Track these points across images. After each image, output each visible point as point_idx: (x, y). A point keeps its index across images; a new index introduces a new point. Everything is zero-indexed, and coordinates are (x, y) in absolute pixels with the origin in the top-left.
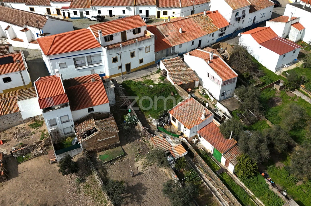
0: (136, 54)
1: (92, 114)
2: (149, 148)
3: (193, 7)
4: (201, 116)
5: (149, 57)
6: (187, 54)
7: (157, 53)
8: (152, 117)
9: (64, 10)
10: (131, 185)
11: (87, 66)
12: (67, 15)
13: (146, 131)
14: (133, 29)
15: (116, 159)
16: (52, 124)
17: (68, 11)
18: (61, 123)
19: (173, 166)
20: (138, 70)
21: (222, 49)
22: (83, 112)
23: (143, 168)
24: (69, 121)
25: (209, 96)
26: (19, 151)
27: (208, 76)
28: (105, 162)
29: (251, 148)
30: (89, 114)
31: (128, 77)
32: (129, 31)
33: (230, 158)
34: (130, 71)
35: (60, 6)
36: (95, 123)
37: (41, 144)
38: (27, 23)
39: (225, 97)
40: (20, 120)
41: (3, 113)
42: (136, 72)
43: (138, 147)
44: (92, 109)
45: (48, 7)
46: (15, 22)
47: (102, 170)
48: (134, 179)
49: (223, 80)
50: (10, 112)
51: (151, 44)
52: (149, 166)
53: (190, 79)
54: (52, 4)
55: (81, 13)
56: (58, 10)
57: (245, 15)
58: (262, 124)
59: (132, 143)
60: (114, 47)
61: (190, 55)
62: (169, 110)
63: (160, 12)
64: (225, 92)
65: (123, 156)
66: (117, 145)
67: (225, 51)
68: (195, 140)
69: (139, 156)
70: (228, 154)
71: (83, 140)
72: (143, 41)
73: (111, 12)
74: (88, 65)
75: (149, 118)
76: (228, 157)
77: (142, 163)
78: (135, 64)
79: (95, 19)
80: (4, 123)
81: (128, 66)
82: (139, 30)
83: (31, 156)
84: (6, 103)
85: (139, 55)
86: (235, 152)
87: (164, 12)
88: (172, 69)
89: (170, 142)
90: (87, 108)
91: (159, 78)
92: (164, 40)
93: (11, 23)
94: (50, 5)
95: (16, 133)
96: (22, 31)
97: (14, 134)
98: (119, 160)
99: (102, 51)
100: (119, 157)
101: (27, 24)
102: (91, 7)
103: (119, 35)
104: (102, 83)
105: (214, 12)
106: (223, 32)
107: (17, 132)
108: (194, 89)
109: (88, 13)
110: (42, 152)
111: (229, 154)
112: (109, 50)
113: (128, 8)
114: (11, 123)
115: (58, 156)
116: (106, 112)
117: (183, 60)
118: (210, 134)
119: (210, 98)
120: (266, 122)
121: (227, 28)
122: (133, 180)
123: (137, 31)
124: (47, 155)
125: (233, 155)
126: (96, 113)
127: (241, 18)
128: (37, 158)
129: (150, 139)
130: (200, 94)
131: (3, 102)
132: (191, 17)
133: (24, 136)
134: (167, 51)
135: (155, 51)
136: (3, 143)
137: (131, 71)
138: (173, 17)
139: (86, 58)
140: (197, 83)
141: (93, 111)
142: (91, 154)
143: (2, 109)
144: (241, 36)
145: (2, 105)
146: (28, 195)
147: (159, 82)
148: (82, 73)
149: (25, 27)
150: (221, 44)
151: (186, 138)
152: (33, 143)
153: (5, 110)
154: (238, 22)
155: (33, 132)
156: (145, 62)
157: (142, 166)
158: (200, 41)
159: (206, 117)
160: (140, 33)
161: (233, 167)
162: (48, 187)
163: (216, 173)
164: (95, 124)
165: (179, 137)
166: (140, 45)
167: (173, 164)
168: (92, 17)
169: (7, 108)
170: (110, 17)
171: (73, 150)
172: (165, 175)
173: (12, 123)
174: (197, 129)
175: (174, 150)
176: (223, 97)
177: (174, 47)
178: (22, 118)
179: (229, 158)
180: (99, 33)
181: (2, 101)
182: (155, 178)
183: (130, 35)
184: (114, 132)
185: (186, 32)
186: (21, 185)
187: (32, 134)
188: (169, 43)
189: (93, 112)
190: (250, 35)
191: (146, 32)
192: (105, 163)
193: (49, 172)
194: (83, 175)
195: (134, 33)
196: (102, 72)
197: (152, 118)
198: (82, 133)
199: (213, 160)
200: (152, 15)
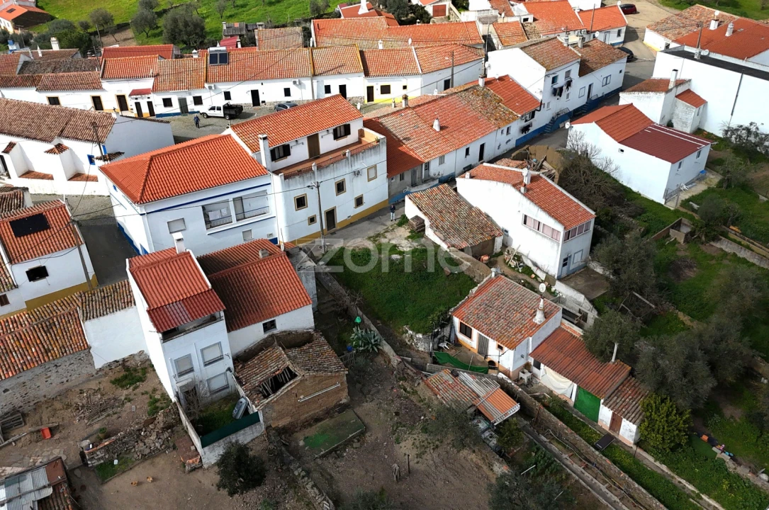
0: (347, 185)
1: (272, 336)
2: (420, 408)
3: (450, 70)
4: (534, 315)
5: (376, 190)
6: (464, 177)
7: (392, 179)
8: (413, 330)
9: (139, 96)
11: (235, 224)
12: (145, 110)
13: (407, 365)
14: (334, 127)
15: (349, 443)
16: (183, 369)
17: (149, 98)
18: (202, 365)
19: (491, 443)
20: (352, 224)
21: (534, 160)
22: (253, 334)
23: (417, 457)
24: (221, 358)
25: (534, 268)
26: (101, 448)
27: (525, 223)
28: (322, 453)
29: (672, 376)
30: (266, 336)
32: (326, 133)
33: (622, 406)
34: (334, 227)
35: (125, 88)
36: (288, 357)
37: (155, 425)
38: (62, 131)
39: (569, 268)
40: (89, 370)
41: (48, 355)
42: (350, 229)
43: (393, 408)
44: (272, 325)
45: (96, 94)
46: (28, 131)
47: (320, 472)
48: (403, 487)
49: (565, 228)
50: (63, 350)
51: (380, 159)
52: (432, 451)
53: (482, 234)
54: (105, 84)
55: (183, 103)
56: (121, 100)
57: (571, 81)
58: (668, 322)
59: (377, 399)
60: (301, 171)
61: (472, 177)
62: (453, 309)
63: (372, 87)
64: (570, 257)
65: (361, 434)
66: (344, 408)
67: (545, 163)
68: (526, 376)
69: (400, 428)
70: (616, 398)
71: (266, 401)
72: (363, 153)
73: (255, 94)
74: (238, 220)
75: (404, 335)
76: (618, 406)
77: (413, 444)
78: (345, 209)
79: (221, 113)
80: (49, 382)
81: (331, 215)
82: (347, 130)
83: (133, 459)
84: (51, 331)
85: (356, 187)
86: (630, 392)
87: (382, 87)
88: (435, 214)
89: (472, 386)
90: (259, 322)
91: (409, 237)
92: (403, 148)
93: (18, 136)
94: (100, 88)
95: (81, 404)
96: (50, 151)
97: (78, 409)
98: (356, 444)
99: (270, 184)
100: (354, 437)
101: (60, 135)
102: (206, 85)
103: (303, 144)
104: (286, 257)
105: (501, 79)
106: (528, 123)
107: (84, 401)
108: (494, 256)
109: (198, 101)
110: (161, 446)
111: (618, 398)
112: (287, 180)
113: (298, 83)
114: (65, 380)
115: (206, 449)
116: (305, 329)
117: (455, 190)
118: (562, 355)
119: (535, 275)
120: (677, 318)
121: (536, 112)
122: (400, 489)
123: (343, 133)
124: (175, 452)
125: (627, 400)
126: (283, 332)
127: (565, 88)
128: (149, 462)
129: (419, 384)
130: (510, 265)
131: (43, 328)
132: (452, 95)
133: (104, 410)
134: (414, 173)
135: (387, 176)
136: (52, 435)
137: (338, 227)
139: (231, 204)
140: (499, 241)
141: (275, 327)
142: (284, 436)
143: (44, 347)
144: (571, 127)
145: (42, 335)
148: (222, 240)
149: (56, 141)
150: (532, 148)
151: (506, 373)
152: (131, 426)
153: (50, 348)
154: (558, 97)
155: (126, 399)
156: (368, 203)
157: (415, 452)
158: (482, 147)
159: (546, 318)
160: (349, 136)
161: (634, 427)
163: (597, 449)
164: (287, 359)
165: (488, 371)
166: (356, 164)
167: (491, 437)
168: (213, 108)
169: (55, 343)
170: (254, 105)
171: (242, 432)
172: (475, 469)
173: (67, 381)
174: (528, 348)
175: (487, 404)
176: (565, 268)
177: (428, 163)
178: (92, 364)
179: (620, 409)
180: (261, 142)
181: (40, 326)
182: (452, 478)
183: (327, 143)
184: (338, 374)
185: (447, 127)
187: (123, 404)
188: (416, 154)
189: (275, 332)
190: (594, 124)
191: (361, 134)
192: (322, 456)
193: (186, 495)
194: (276, 491)
195: (336, 137)
196: (271, 235)
197: (414, 334)
198: (259, 386)
199: (579, 418)
200: (355, 96)
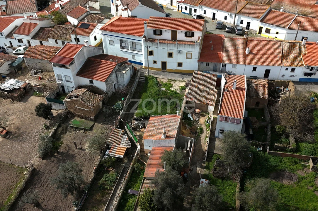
0: (174, 55)
1: (92, 86)
5: (190, 64)
7: (202, 63)
9: (179, 3)
10: (70, 152)
11: (129, 51)
12: (180, 9)
13: (119, 121)
15: (82, 129)
16: (60, 78)
17: (182, 5)
18: (65, 81)
20: (174, 73)
21: (287, 89)
22: (85, 81)
24: (71, 82)
30: (90, 84)
31: (158, 74)
32: (181, 32)
34: (165, 70)
36: (84, 93)
42: (171, 73)
43: (105, 131)
47: (64, 129)
48: (76, 151)
49: (219, 114)
51: (194, 51)
53: (204, 100)
55: (190, 10)
59: (104, 126)
61: (226, 77)
62: (152, 116)
63: (262, 28)
65: (87, 130)
66: (91, 120)
74: (131, 50)
78: (172, 64)
81: (164, 64)
83: (41, 95)
85: (180, 58)
87: (267, 29)
89: (122, 141)
91: (181, 87)
98: (82, 131)
99: (142, 41)
100: (84, 129)
102: (199, 5)
103: (169, 32)
104: (116, 65)
106: (312, 72)
107: (52, 76)
108: (207, 113)
112: (146, 42)
113: (230, 15)
115: (48, 102)
116: (103, 90)
118: (159, 155)
119: (209, 129)
122: (74, 150)
123: (191, 35)
126: (95, 86)
130: (206, 120)
134: (216, 65)
135: (198, 61)
137: (167, 71)
138: (276, 37)
139: (129, 43)
140: (210, 108)
141: (93, 83)
142: (71, 115)
146: (18, 117)
147: (176, 90)
148: (125, 54)
156: (184, 68)
158: (268, 71)
159: (166, 138)
160: (193, 37)
162: (30, 119)
165: (137, 142)
166: (180, 48)
167: (106, 158)
168: (196, 15)
170: (213, 19)
171: (59, 104)
174: (153, 144)
175: (116, 148)
176: (221, 135)
177: (226, 64)
179: (146, 186)
182: (87, 160)
183: (181, 36)
184: (88, 106)
185: (254, 54)
186: (21, 109)
188: (222, 58)
191: (199, 39)
192: (71, 127)
195: (186, 36)
196: (141, 61)
198: (72, 95)
200: (253, 29)
